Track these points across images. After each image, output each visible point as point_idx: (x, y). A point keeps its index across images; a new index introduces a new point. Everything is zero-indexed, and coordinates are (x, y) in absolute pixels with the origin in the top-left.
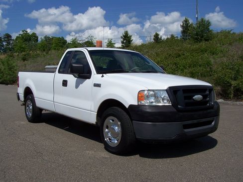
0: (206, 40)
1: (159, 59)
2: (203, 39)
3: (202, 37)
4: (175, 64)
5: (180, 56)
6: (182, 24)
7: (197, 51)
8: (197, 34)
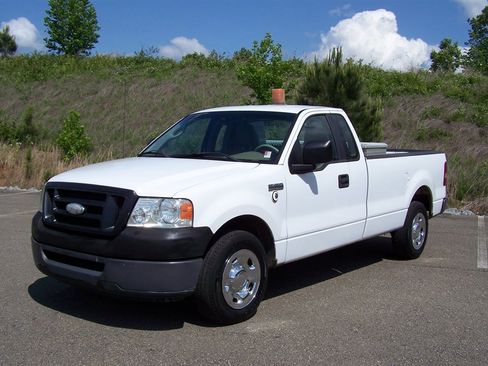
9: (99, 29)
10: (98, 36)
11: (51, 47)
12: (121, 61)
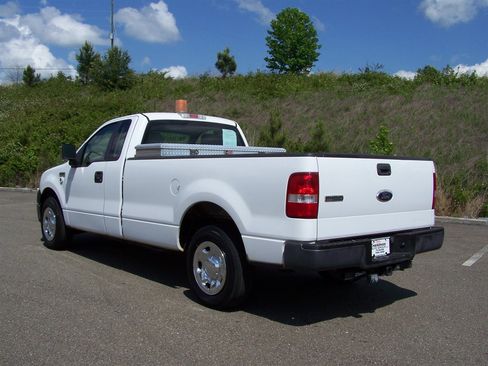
0: (122, 88)
1: (31, 123)
2: (116, 85)
3: (115, 81)
4: (61, 131)
5: (69, 117)
6: (79, 54)
7: (103, 109)
8: (106, 76)
9: (320, 47)
10: (319, 54)
11: (273, 67)
12: (348, 80)
